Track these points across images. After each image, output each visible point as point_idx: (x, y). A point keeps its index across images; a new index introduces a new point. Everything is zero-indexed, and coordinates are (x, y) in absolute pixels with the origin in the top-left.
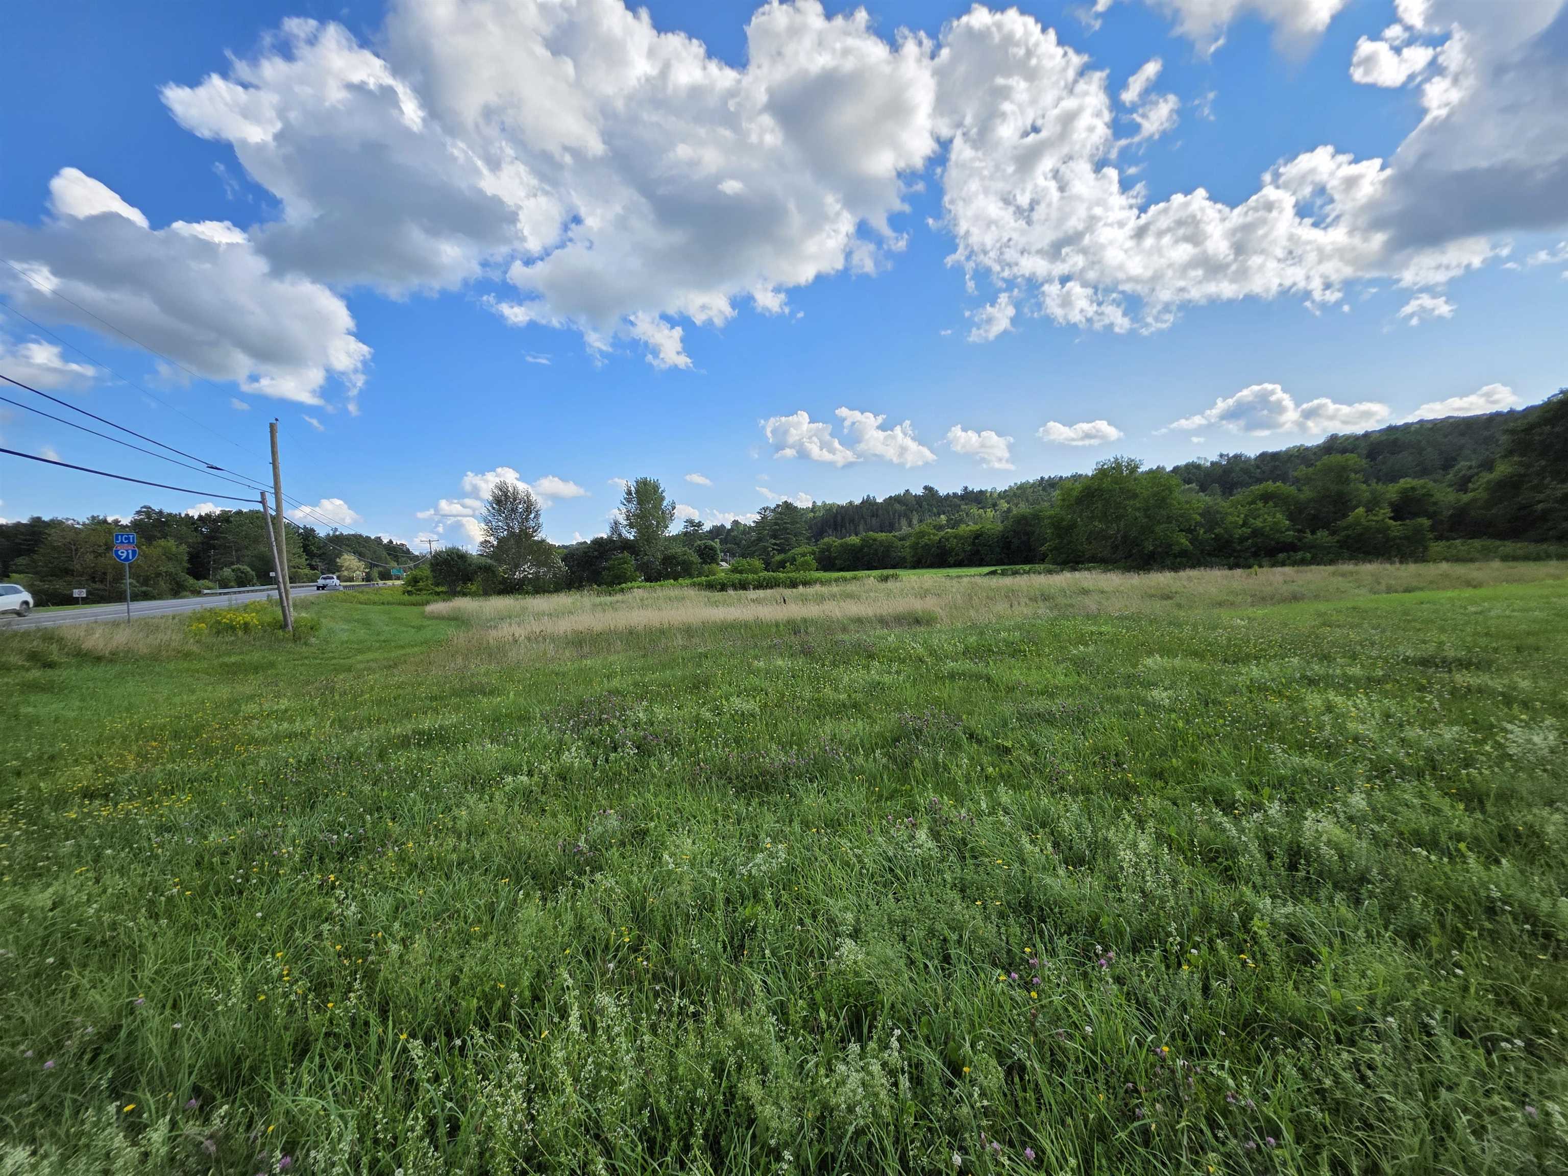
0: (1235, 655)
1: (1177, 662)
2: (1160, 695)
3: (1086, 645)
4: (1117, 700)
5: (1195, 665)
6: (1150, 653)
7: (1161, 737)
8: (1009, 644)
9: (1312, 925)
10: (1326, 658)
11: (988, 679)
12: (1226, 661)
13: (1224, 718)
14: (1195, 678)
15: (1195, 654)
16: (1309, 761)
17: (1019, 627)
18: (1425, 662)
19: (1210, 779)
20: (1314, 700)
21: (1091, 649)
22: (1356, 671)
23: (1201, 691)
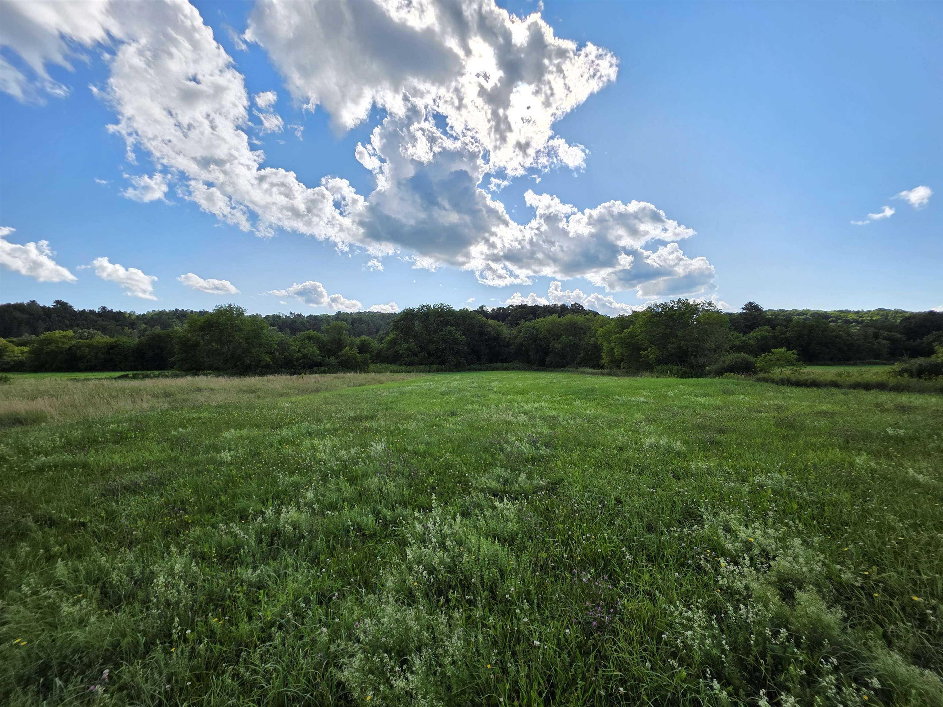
0: (278, 423)
1: (244, 432)
2: (226, 456)
3: (184, 427)
4: (197, 463)
5: (255, 432)
6: (228, 428)
7: (219, 483)
8: (114, 433)
9: (269, 576)
10: (319, 421)
11: (85, 466)
12: (272, 428)
13: (261, 462)
14: (252, 441)
15: (257, 426)
16: (295, 478)
17: (130, 420)
18: (355, 418)
19: (241, 503)
20: (307, 443)
21: (189, 429)
22: (328, 426)
23: (252, 448)
